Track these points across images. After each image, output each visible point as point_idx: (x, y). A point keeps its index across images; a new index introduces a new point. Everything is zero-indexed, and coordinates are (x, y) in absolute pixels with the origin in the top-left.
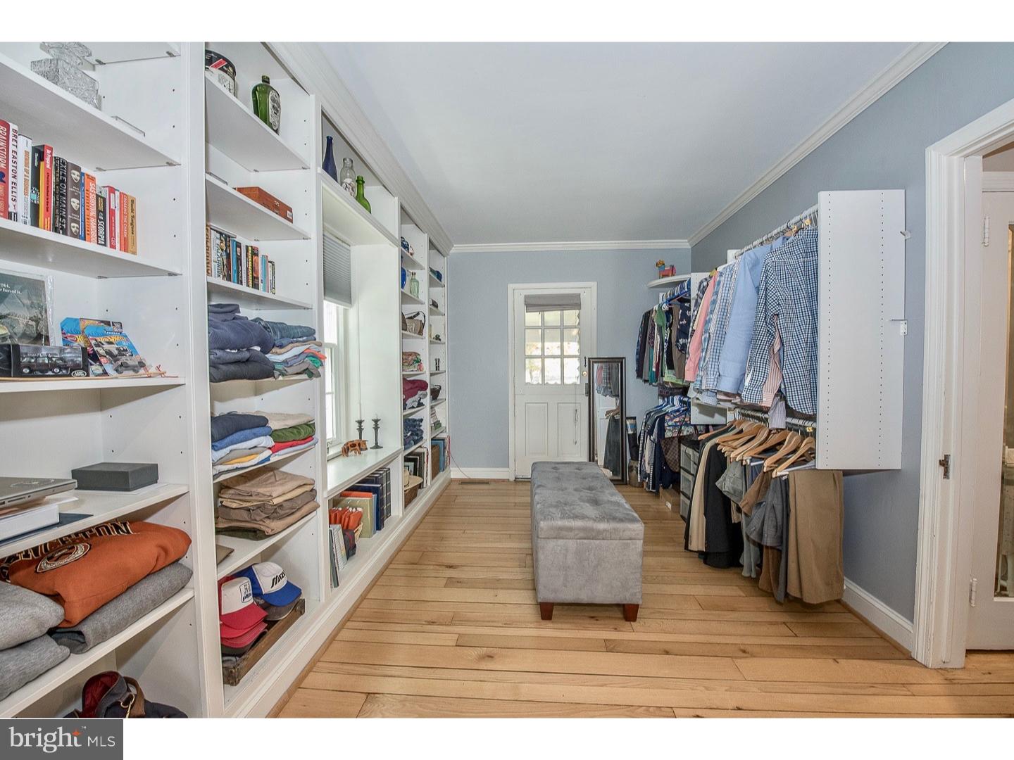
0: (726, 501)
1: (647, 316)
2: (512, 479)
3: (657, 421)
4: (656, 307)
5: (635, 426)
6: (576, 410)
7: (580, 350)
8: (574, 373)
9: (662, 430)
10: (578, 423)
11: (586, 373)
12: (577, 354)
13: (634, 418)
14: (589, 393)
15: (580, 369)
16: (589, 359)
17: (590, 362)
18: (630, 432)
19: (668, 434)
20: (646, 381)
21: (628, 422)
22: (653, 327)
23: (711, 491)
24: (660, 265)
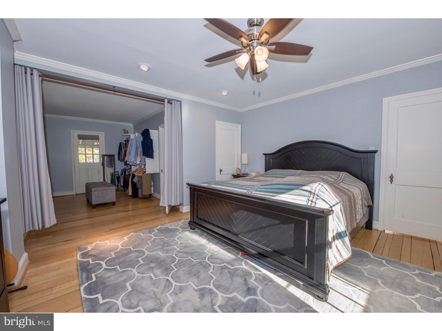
0: (135, 184)
1: (120, 143)
2: (75, 194)
3: (124, 171)
4: (122, 142)
5: (118, 174)
6: (99, 170)
7: (100, 152)
8: (97, 159)
9: (125, 173)
10: (100, 174)
11: (102, 159)
12: (99, 153)
13: (118, 172)
14: (103, 165)
15: (100, 158)
16: (103, 155)
17: (103, 156)
18: (117, 176)
19: (127, 174)
20: (121, 161)
21: (116, 173)
22: (122, 147)
23: (132, 182)
24: (124, 130)
